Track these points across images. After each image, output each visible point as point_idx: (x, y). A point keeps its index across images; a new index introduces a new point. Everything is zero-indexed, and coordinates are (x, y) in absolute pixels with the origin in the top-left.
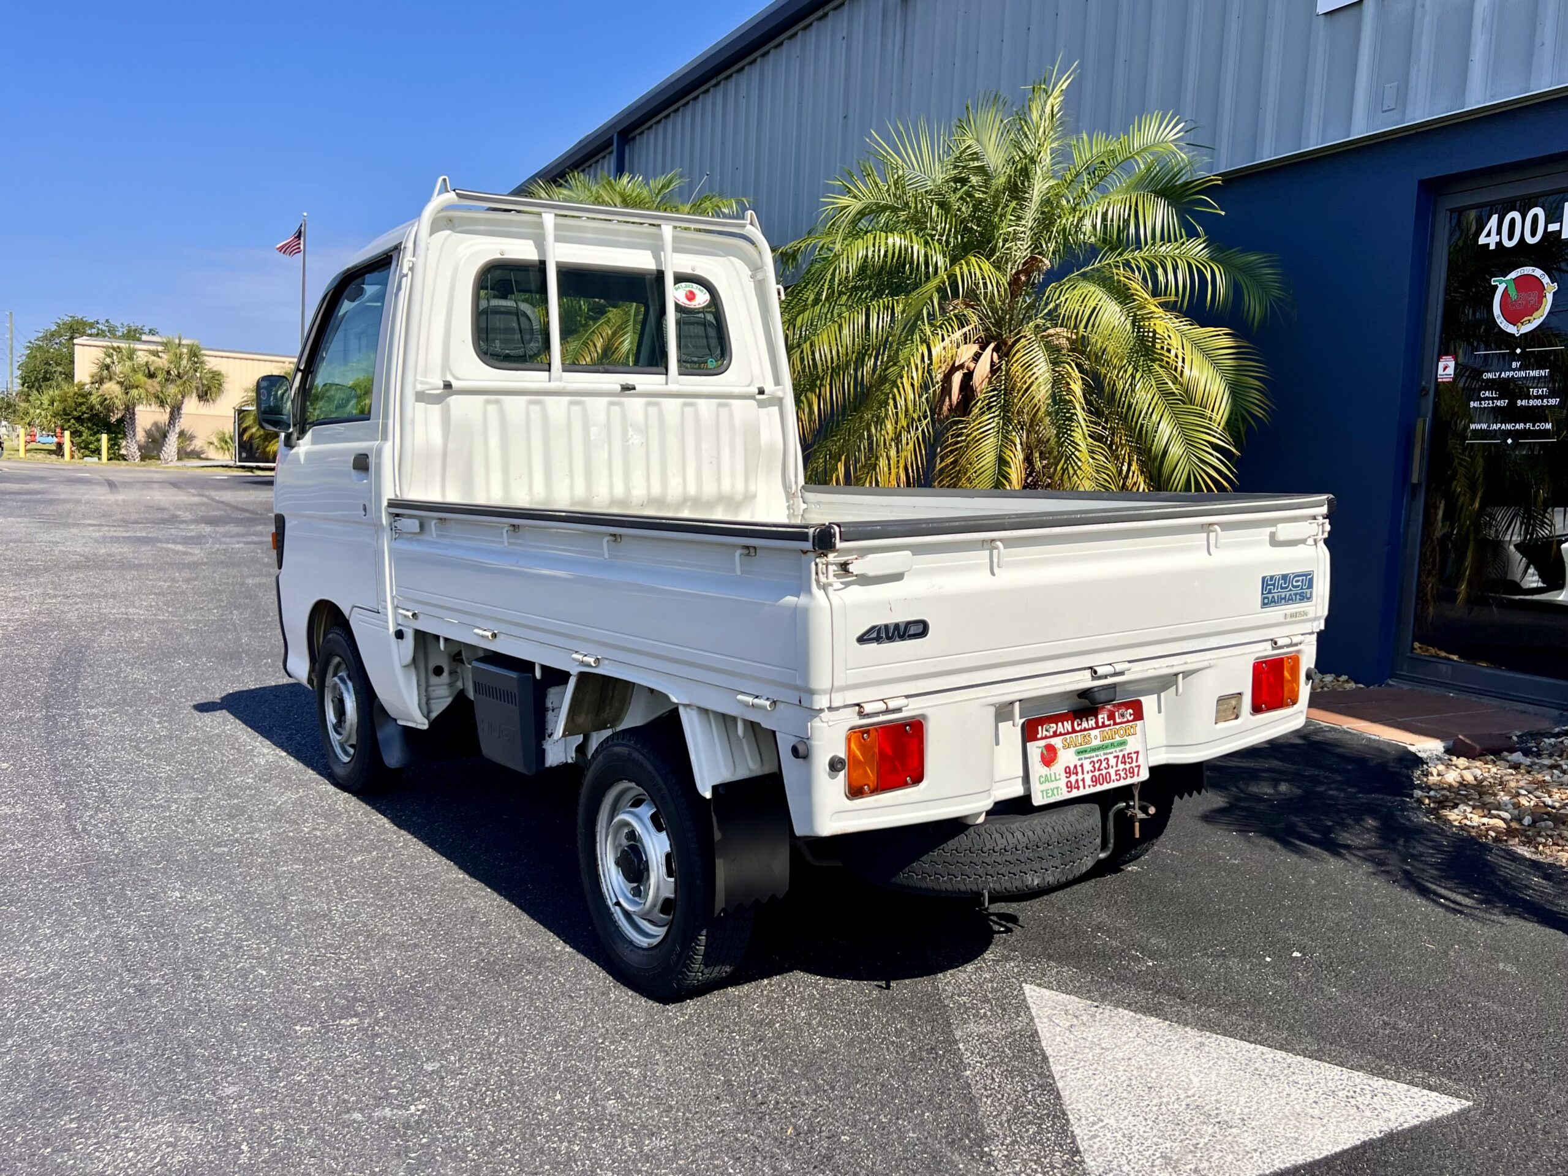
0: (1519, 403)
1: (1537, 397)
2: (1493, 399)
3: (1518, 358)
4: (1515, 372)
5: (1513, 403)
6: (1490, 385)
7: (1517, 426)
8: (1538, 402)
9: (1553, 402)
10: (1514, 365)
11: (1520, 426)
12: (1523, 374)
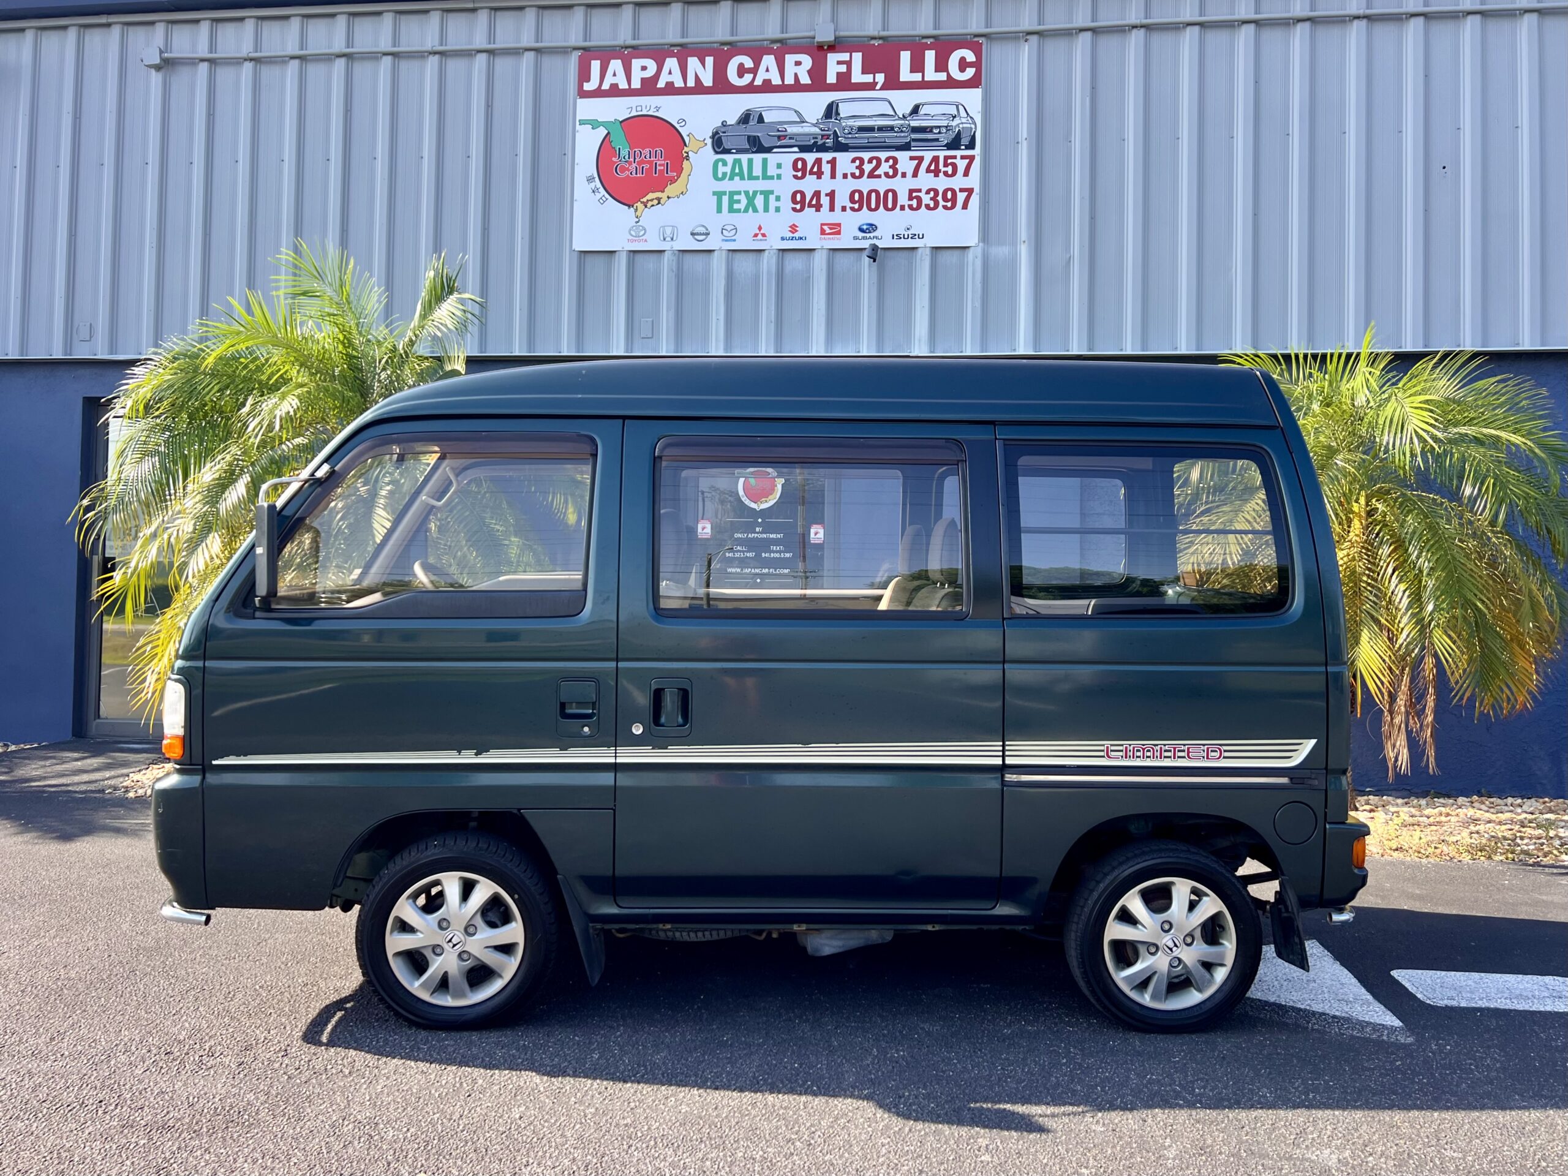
0: (763, 555)
1: (777, 552)
2: (743, 552)
3: (759, 525)
4: (758, 534)
5: (758, 555)
6: (740, 542)
7: (764, 571)
8: (777, 555)
9: (788, 555)
10: (757, 529)
11: (766, 571)
12: (765, 536)
